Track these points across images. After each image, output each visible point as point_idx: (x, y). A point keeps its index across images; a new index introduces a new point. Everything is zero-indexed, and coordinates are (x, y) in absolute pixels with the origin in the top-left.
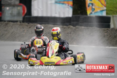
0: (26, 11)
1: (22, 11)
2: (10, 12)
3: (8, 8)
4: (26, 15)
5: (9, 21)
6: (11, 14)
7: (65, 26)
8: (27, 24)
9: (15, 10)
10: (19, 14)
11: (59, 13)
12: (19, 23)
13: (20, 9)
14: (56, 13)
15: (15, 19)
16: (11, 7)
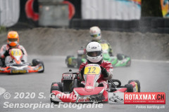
0: (74, 12)
1: (67, 12)
2: (51, 13)
3: (47, 8)
4: (74, 17)
5: (50, 27)
8: (75, 30)
11: (122, 14)
12: (63, 29)
13: (65, 8)
14: (117, 14)
15: (59, 23)
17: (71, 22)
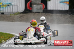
0: (44, 7)
1: (42, 7)
2: (36, 8)
3: (35, 6)
4: (44, 9)
5: (36, 12)
6: (37, 8)
7: (65, 15)
8: (45, 14)
9: (39, 7)
10: (41, 9)
11: (62, 8)
12: (41, 13)
13: (41, 6)
14: (60, 8)
15: (39, 11)
16: (36, 5)
17: (43, 11)
